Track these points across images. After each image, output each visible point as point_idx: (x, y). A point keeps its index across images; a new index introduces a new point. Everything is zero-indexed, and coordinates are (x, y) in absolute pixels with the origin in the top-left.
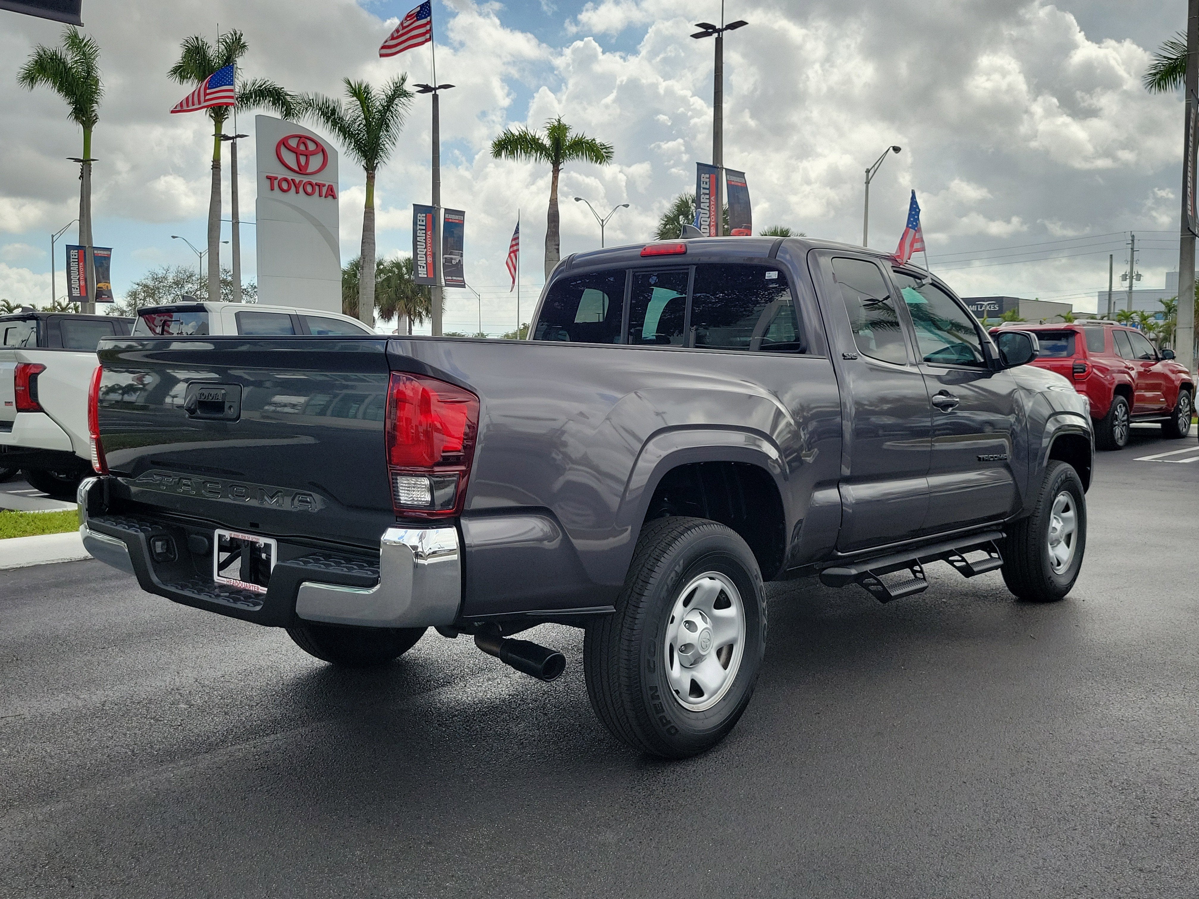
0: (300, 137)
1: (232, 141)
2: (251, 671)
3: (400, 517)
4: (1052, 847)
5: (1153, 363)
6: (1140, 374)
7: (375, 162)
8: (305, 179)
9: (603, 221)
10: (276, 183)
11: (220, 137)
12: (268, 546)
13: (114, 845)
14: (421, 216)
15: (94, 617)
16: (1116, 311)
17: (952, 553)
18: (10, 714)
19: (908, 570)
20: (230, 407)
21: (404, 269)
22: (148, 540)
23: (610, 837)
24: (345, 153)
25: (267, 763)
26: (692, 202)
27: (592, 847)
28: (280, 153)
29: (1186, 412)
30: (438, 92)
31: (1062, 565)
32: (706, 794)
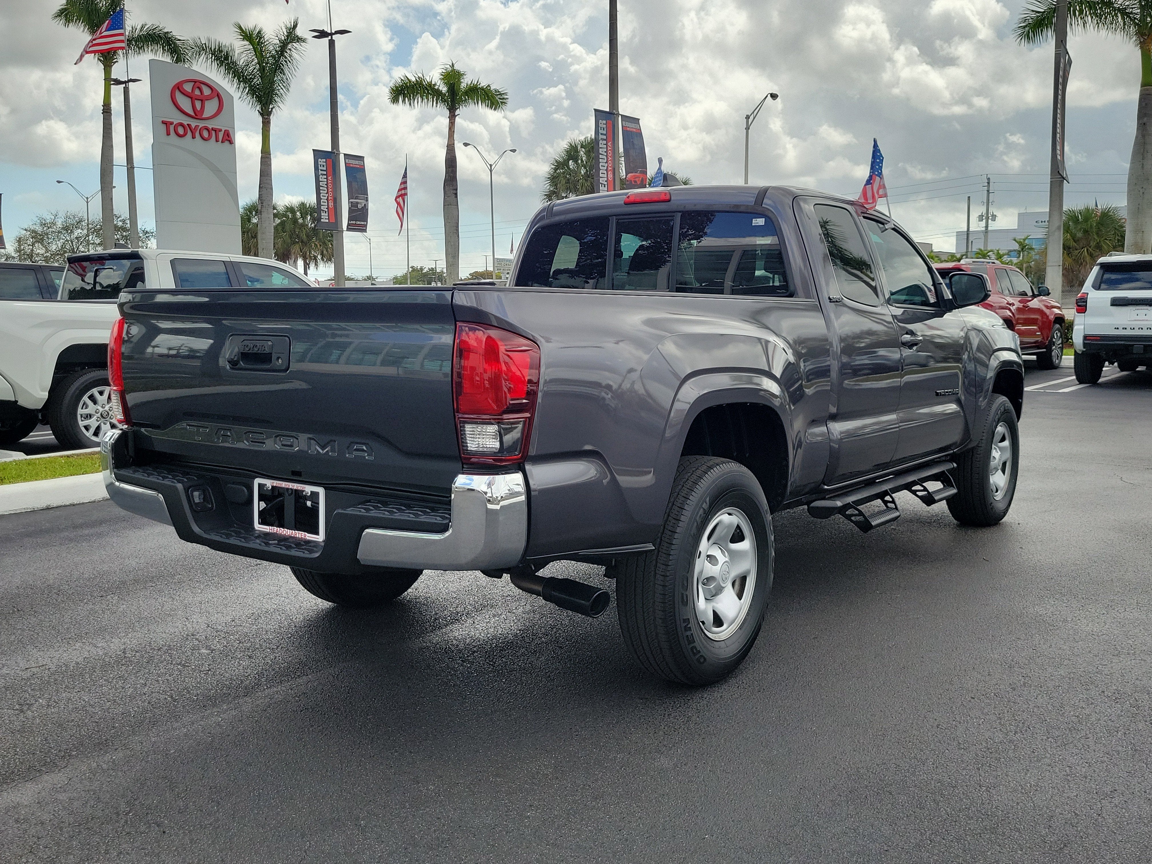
0: (195, 82)
1: (124, 85)
2: (258, 614)
3: (467, 464)
4: (1073, 755)
5: (1030, 299)
6: (1018, 309)
7: (271, 107)
8: (201, 124)
9: (491, 165)
10: (172, 128)
11: (109, 81)
12: (315, 496)
13: (189, 789)
14: (322, 162)
15: (79, 566)
16: (973, 250)
17: (914, 483)
18: (33, 665)
19: (879, 501)
20: (278, 358)
21: (298, 213)
22: (186, 490)
23: (664, 762)
24: (240, 98)
25: (310, 704)
26: (581, 147)
27: (652, 773)
28: (175, 98)
29: (1059, 345)
30: (334, 37)
31: (999, 492)
32: (740, 718)
